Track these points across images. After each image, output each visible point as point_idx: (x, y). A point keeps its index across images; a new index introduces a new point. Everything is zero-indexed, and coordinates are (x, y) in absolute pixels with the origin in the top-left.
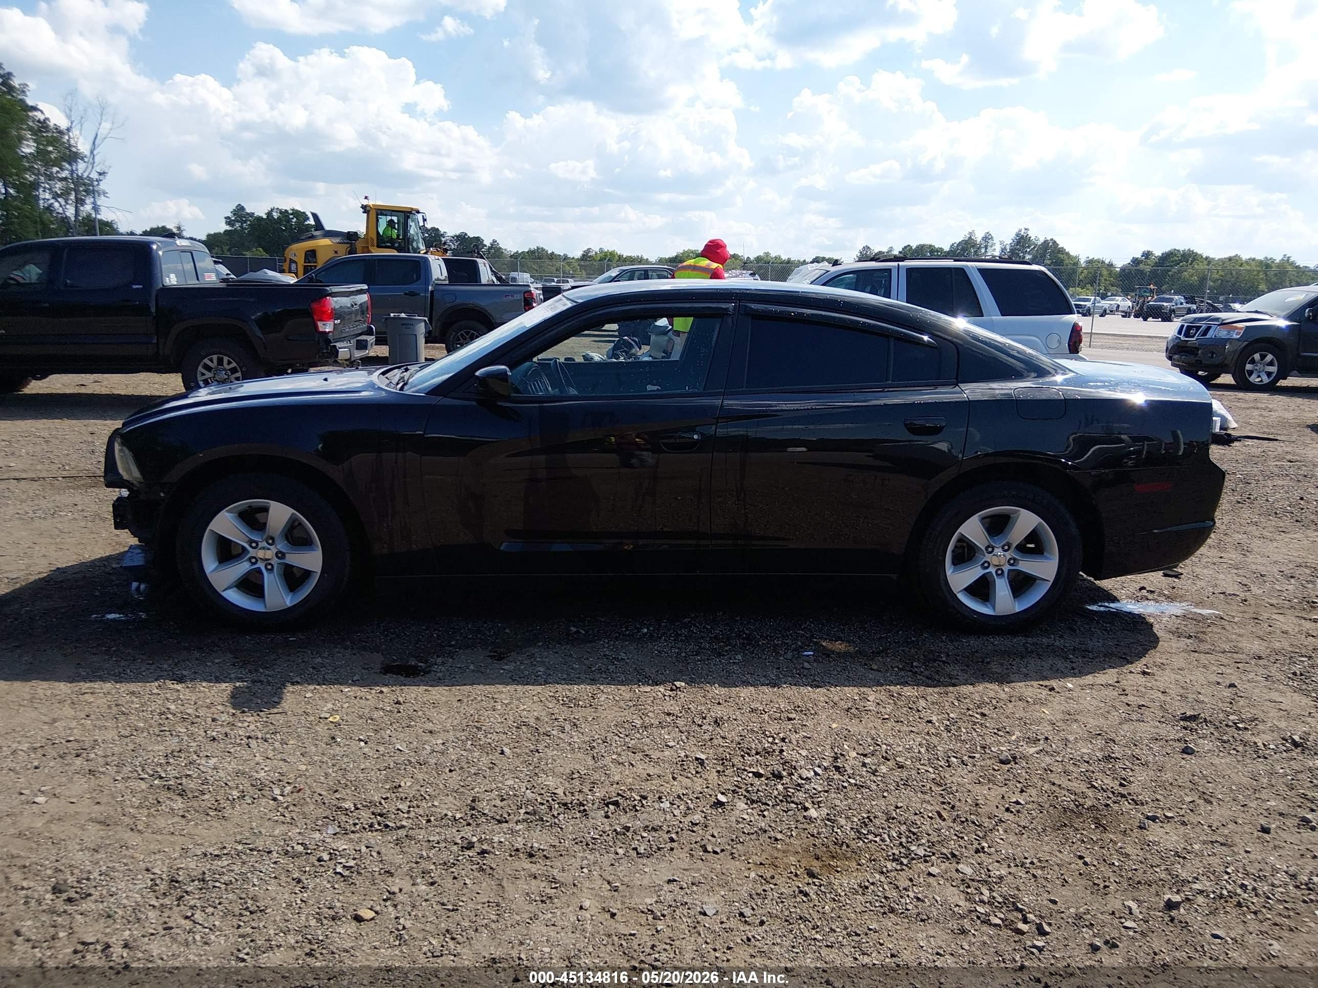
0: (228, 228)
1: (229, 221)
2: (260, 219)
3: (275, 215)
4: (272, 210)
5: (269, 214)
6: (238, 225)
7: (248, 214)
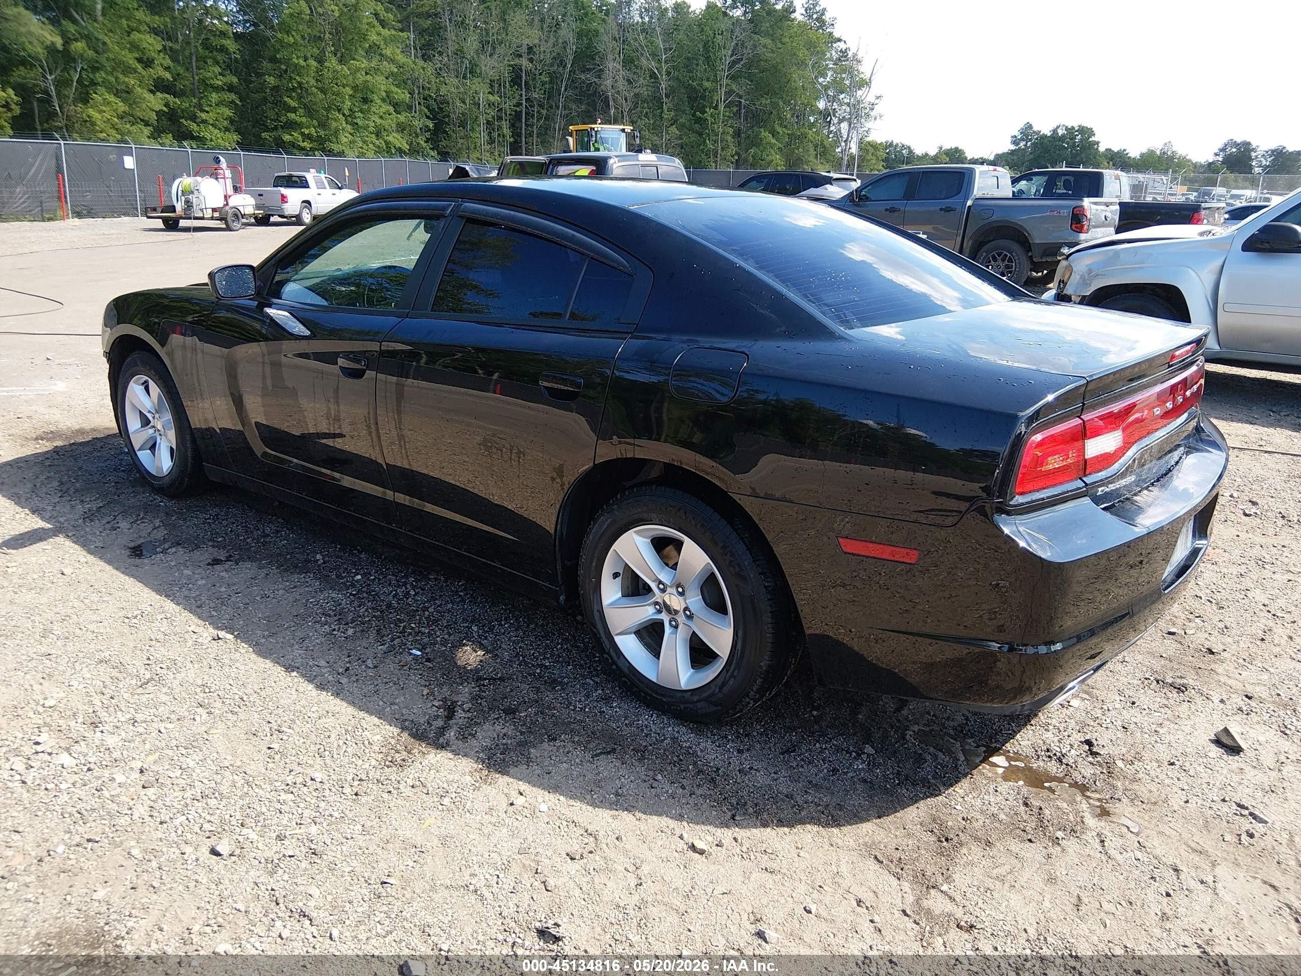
0: (1013, 147)
1: (1015, 142)
2: (1044, 137)
3: (1060, 132)
4: (1058, 127)
5: (1055, 131)
6: (1022, 144)
7: (1034, 132)
